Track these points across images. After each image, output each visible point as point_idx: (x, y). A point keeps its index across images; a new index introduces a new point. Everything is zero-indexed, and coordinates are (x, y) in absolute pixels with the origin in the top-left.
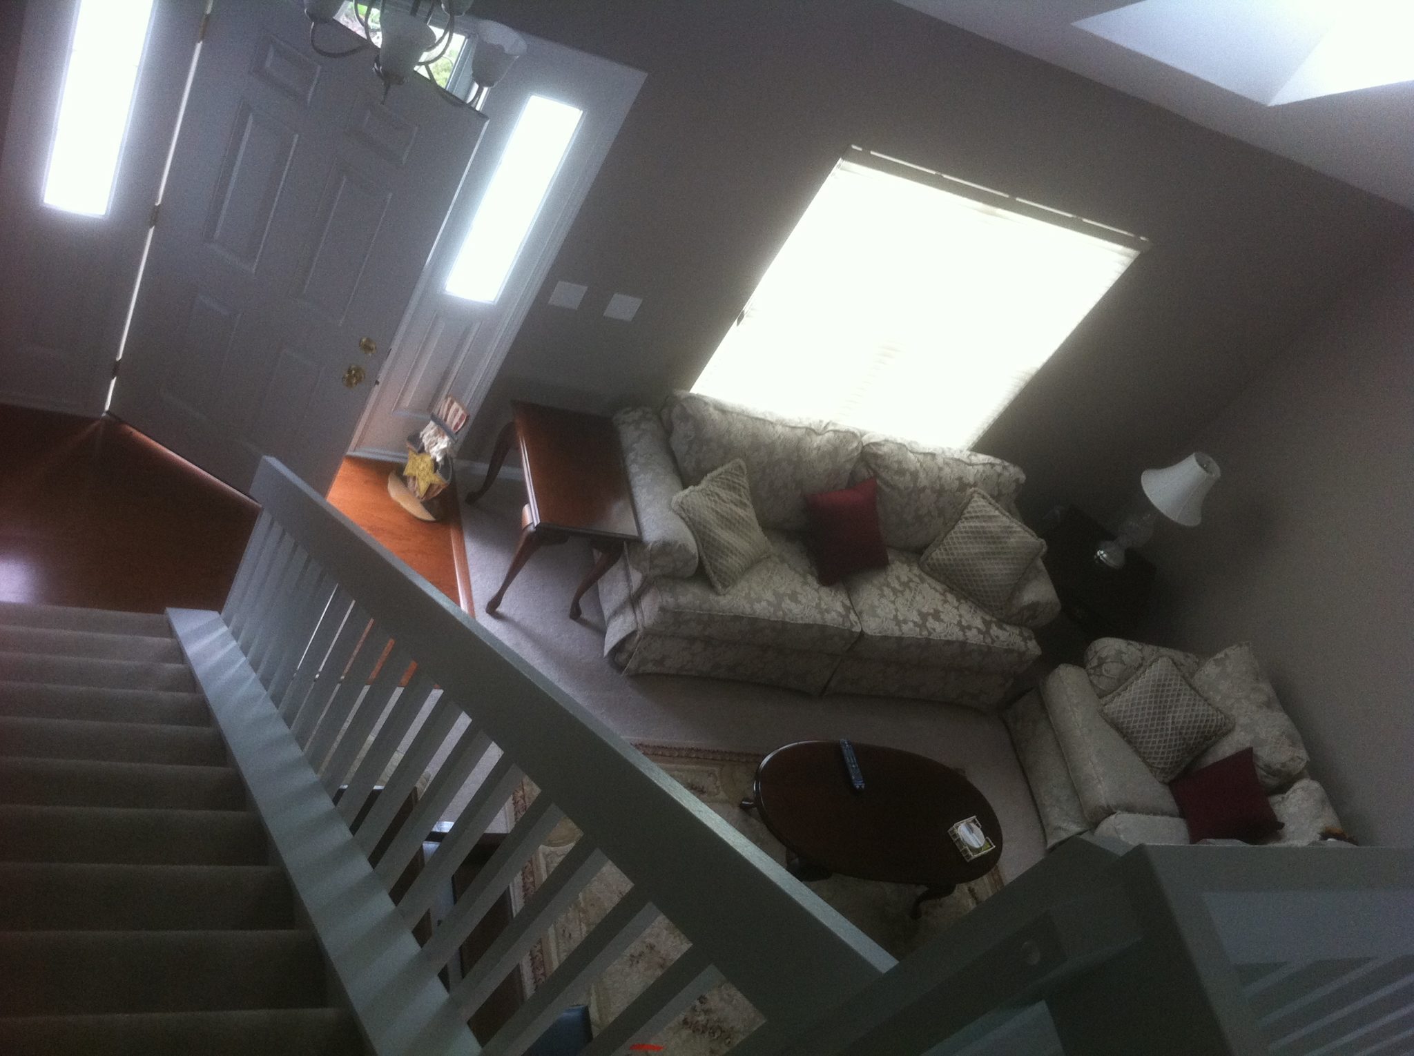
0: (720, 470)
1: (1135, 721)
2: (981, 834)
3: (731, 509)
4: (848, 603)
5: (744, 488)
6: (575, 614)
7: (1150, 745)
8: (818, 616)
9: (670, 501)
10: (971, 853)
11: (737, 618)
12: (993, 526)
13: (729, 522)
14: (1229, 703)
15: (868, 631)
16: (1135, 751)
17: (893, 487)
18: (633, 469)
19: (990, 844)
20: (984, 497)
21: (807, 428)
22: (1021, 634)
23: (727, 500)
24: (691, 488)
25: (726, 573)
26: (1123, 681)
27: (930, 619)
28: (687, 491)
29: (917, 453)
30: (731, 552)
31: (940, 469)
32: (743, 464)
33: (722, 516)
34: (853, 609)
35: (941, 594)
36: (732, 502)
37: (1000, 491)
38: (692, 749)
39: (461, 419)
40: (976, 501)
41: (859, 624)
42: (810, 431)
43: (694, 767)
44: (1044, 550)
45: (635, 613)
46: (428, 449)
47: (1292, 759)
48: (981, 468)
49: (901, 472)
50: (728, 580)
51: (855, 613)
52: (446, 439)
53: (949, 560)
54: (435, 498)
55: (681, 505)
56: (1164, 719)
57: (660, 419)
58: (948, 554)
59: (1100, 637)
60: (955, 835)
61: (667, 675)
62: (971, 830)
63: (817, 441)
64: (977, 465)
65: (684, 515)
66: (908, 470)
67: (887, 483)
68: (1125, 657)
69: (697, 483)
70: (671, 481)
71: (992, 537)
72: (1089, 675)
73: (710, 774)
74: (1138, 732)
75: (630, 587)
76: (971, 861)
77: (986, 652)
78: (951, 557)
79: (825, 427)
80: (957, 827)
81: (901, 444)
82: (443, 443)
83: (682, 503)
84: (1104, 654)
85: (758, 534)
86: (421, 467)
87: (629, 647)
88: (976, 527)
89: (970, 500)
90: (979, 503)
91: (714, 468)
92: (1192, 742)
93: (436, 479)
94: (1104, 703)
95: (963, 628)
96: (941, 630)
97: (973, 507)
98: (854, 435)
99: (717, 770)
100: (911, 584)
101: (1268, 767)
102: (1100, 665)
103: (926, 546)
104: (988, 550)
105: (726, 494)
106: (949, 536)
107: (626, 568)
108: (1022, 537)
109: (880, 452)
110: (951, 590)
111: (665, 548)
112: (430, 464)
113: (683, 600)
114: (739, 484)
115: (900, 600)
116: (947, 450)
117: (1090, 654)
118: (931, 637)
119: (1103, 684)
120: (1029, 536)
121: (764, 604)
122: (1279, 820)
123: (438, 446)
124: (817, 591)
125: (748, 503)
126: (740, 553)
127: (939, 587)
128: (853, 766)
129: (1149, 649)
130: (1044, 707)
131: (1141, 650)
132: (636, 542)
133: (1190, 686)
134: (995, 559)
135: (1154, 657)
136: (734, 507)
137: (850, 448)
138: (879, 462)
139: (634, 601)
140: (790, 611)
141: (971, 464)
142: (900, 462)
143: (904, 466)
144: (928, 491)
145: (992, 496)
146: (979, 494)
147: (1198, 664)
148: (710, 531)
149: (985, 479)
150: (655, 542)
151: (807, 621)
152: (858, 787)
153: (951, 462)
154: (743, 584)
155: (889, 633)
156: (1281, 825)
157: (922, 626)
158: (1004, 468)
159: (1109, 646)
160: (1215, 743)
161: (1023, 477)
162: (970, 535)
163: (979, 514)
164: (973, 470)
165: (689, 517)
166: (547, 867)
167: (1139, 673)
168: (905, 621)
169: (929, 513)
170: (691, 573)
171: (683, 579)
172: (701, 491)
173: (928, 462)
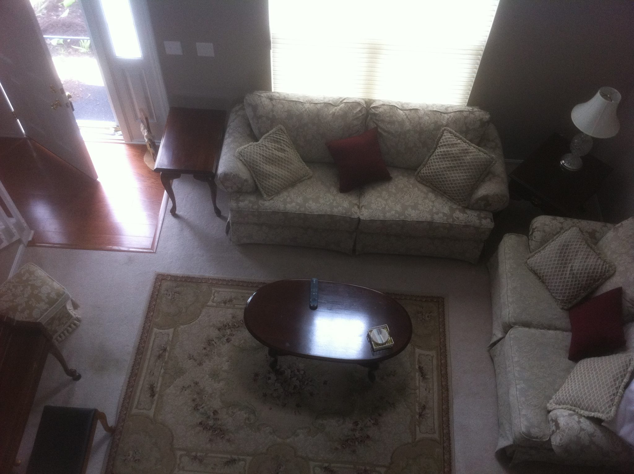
0: (271, 132)
1: (545, 269)
2: (387, 335)
3: (273, 153)
5: (284, 140)
6: (218, 214)
7: (553, 285)
8: (329, 210)
9: (235, 151)
10: (373, 346)
11: (275, 213)
12: (455, 150)
14: (614, 256)
15: (362, 218)
17: (389, 132)
20: (450, 132)
22: (478, 216)
23: (271, 148)
24: (251, 143)
25: (269, 188)
26: (544, 242)
27: (409, 209)
28: (248, 145)
29: (406, 110)
31: (421, 118)
33: (266, 157)
34: (358, 205)
35: (424, 194)
36: (274, 149)
37: (465, 128)
40: (445, 136)
41: (358, 213)
42: (329, 105)
48: (452, 115)
49: (391, 123)
50: (272, 193)
51: (358, 207)
55: (240, 153)
56: (564, 267)
61: (258, 244)
62: (380, 333)
63: (333, 110)
65: (241, 158)
66: (397, 121)
67: (384, 130)
69: (259, 140)
71: (454, 157)
72: (528, 240)
77: (448, 227)
78: (430, 171)
79: (341, 102)
81: (393, 106)
83: (241, 152)
84: (534, 227)
89: (442, 135)
90: (447, 137)
94: (528, 258)
95: (432, 213)
97: (443, 139)
100: (405, 189)
102: (532, 233)
103: (417, 166)
104: (449, 165)
105: (272, 145)
106: (430, 159)
110: (433, 191)
113: (241, 204)
114: (280, 139)
117: (530, 227)
118: (406, 219)
119: (532, 245)
121: (294, 204)
124: (335, 196)
126: (280, 177)
129: (567, 221)
131: (562, 223)
134: (456, 170)
135: (568, 227)
140: (311, 207)
142: (391, 116)
143: (395, 118)
144: (412, 133)
146: (448, 131)
152: (312, 305)
153: (430, 113)
155: (376, 218)
157: (402, 213)
159: (540, 221)
160: (602, 283)
161: (487, 117)
162: (442, 156)
163: (446, 143)
164: (447, 116)
165: (244, 160)
166: (155, 339)
167: (555, 237)
168: (390, 210)
169: (416, 146)
170: (250, 189)
171: (247, 193)
172: (256, 145)
173: (412, 115)
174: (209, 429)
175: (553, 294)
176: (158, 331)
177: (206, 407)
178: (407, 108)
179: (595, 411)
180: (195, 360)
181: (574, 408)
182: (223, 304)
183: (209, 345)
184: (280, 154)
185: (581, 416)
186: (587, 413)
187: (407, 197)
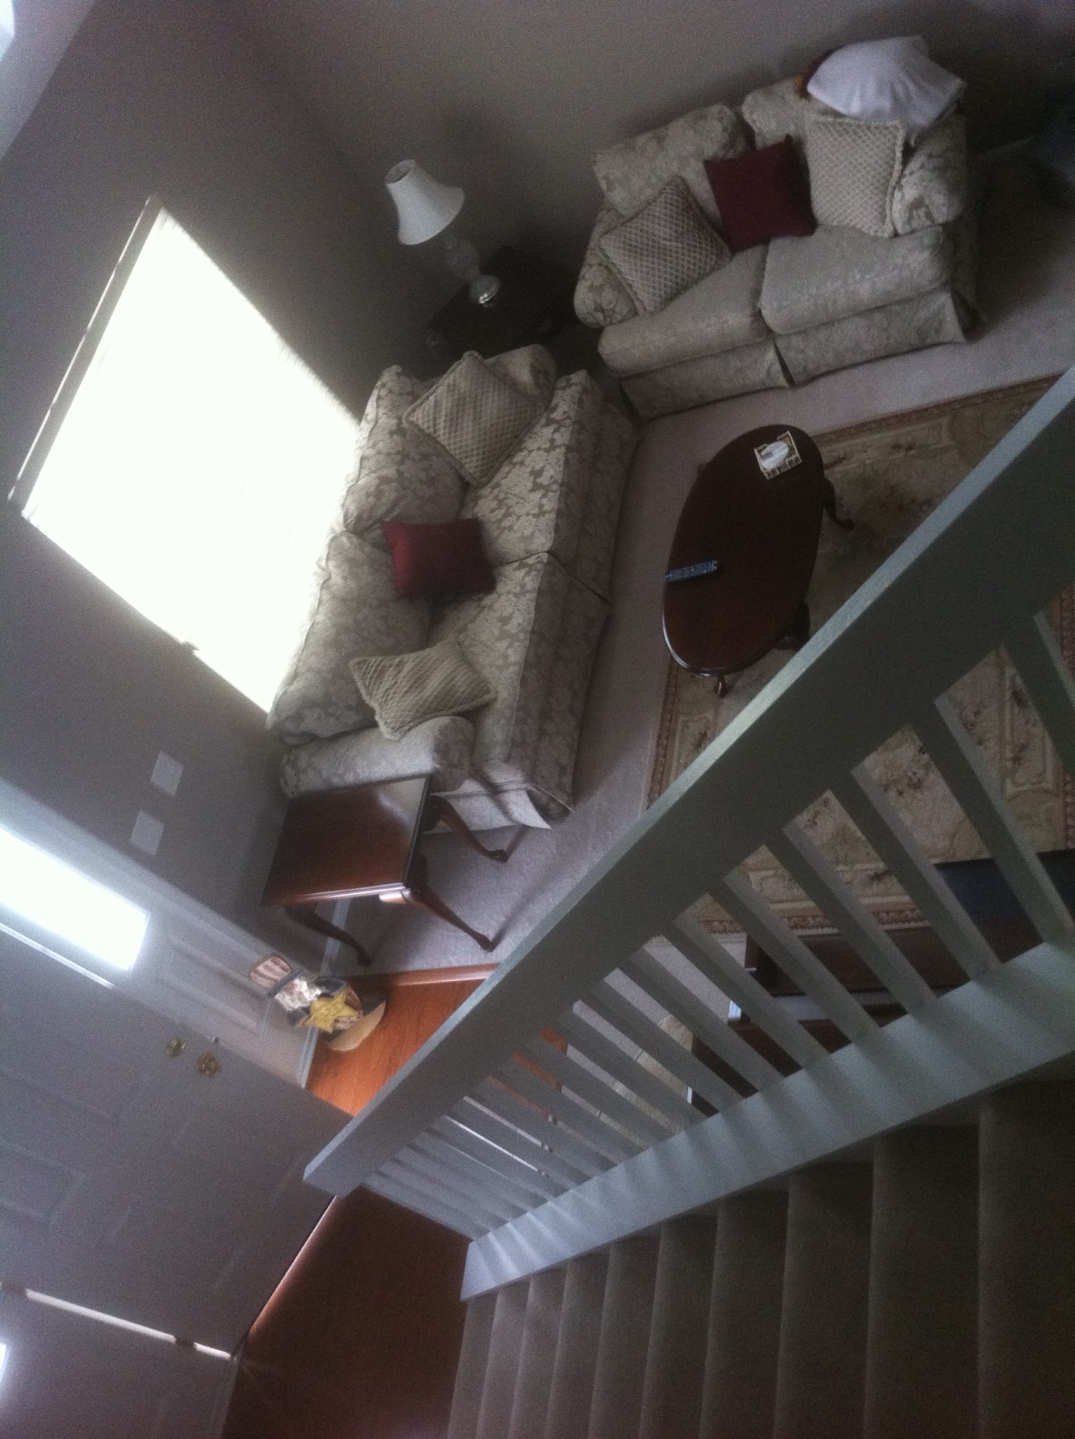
0: (359, 684)
1: (665, 279)
2: (773, 445)
3: (404, 677)
4: (516, 565)
5: (381, 662)
6: (502, 856)
7: (692, 266)
8: (528, 596)
9: (390, 741)
10: (793, 457)
11: (523, 681)
12: (446, 405)
13: (419, 680)
14: (654, 180)
15: (548, 545)
16: (696, 284)
17: (395, 504)
18: (350, 778)
19: (785, 437)
20: (414, 411)
21: (321, 590)
22: (564, 389)
23: (393, 681)
24: (377, 718)
25: (473, 689)
26: (620, 287)
27: (539, 480)
28: (381, 723)
29: (359, 475)
30: (451, 681)
31: (379, 453)
32: (355, 660)
33: (411, 687)
34: (523, 559)
35: (514, 467)
36: (397, 675)
37: (408, 394)
38: (658, 742)
39: (276, 963)
40: (417, 419)
41: (539, 555)
42: (325, 585)
43: (677, 741)
44: (476, 354)
45: (507, 791)
46: (306, 1002)
47: (720, 119)
48: (381, 411)
49: (378, 494)
50: (481, 687)
51: (526, 558)
52: (297, 981)
53: (478, 454)
54: (361, 1000)
55: (395, 730)
56: (665, 249)
57: (297, 746)
58: (472, 456)
59: (572, 305)
60: (773, 471)
61: (577, 762)
62: (769, 455)
63: (337, 579)
64: (377, 414)
65: (406, 728)
66: (377, 487)
67: (389, 511)
68: (597, 283)
69: (372, 711)
70: (369, 737)
71: (458, 405)
72: (611, 323)
73: (685, 725)
74: (677, 277)
75: (477, 795)
76: (801, 458)
77: (580, 426)
78: (475, 452)
79: (322, 569)
80: (765, 469)
81: (348, 491)
82: (301, 985)
83: (393, 728)
84: (591, 305)
85: (432, 652)
86: (326, 1013)
87: (544, 800)
88: (445, 421)
89: (416, 425)
90: (420, 416)
91: (357, 691)
92: (692, 223)
93: (340, 997)
94: (643, 311)
95: (553, 447)
96: (552, 470)
97: (423, 423)
98: (333, 539)
99: (682, 718)
100: (502, 496)
101: (725, 147)
102: (603, 311)
103: (461, 478)
104: (471, 412)
105: (387, 681)
106: (452, 452)
107: (457, 797)
108: (461, 375)
109: (355, 514)
110: (510, 456)
111: (441, 749)
112: (323, 1002)
113: (499, 736)
114: (378, 666)
115: (517, 509)
116: (358, 445)
117: (590, 320)
118: (560, 481)
119: (622, 309)
120: (460, 367)
121: (510, 652)
122: (782, 139)
123: (304, 992)
124: (499, 595)
125: (397, 660)
126: (453, 672)
127: (506, 469)
128: (693, 570)
129: (591, 259)
130: (642, 374)
131: (591, 266)
132: (432, 782)
133: (632, 218)
134: (481, 406)
135: (600, 254)
136: (402, 674)
137: (348, 545)
138: (365, 516)
139: (494, 791)
140: (520, 625)
141: (376, 421)
142: (368, 495)
143: (372, 490)
144: (402, 468)
145: (413, 402)
146: (409, 415)
147: (609, 210)
148: (426, 701)
149: (394, 408)
150: (434, 759)
151: (532, 609)
152: (715, 568)
153: (372, 442)
154: (487, 672)
155: (552, 524)
156: (788, 138)
158: (383, 385)
159: (583, 299)
160: (695, 200)
161: (395, 368)
162: (453, 429)
163: (431, 417)
164: (383, 419)
165: (410, 722)
167: (614, 270)
168: (541, 506)
169: (426, 470)
170: (470, 726)
171: (476, 735)
172: (382, 708)
173: (370, 464)
175: (707, 271)
178: (357, 473)
179: (894, 152)
181: (890, 189)
184: (408, 667)
185: (902, 176)
186: (898, 166)
187: (516, 490)
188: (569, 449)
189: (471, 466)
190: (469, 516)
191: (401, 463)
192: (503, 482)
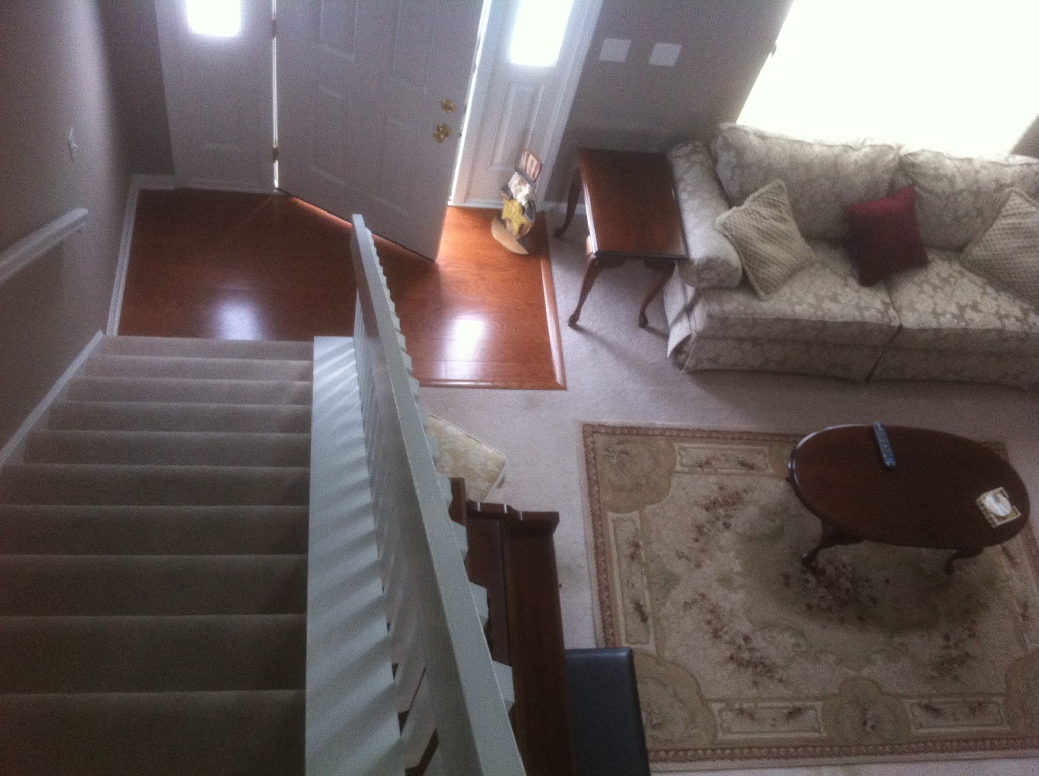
0: (762, 190)
2: (1008, 503)
3: (772, 225)
4: (888, 300)
5: (784, 204)
6: (643, 323)
8: (857, 314)
9: (714, 222)
10: (996, 520)
12: (1029, 222)
13: (768, 236)
15: (906, 325)
17: (931, 192)
18: (684, 196)
20: (1021, 195)
21: (843, 145)
23: (767, 217)
24: (734, 209)
25: (767, 281)
27: (969, 311)
28: (729, 212)
30: (773, 262)
31: (977, 172)
32: (782, 183)
33: (763, 232)
34: (893, 306)
35: (980, 287)
36: (773, 218)
38: (745, 432)
39: (536, 169)
40: (1013, 200)
41: (898, 319)
42: (847, 148)
43: (745, 447)
45: (689, 320)
46: (516, 196)
48: (1018, 169)
49: (938, 178)
50: (771, 287)
51: (895, 309)
52: (528, 186)
53: (988, 255)
54: (526, 235)
55: (724, 225)
57: (709, 149)
58: (986, 251)
60: (983, 505)
61: (723, 371)
62: (997, 500)
63: (854, 156)
64: (1014, 165)
65: (727, 234)
66: (945, 175)
67: (925, 189)
69: (741, 204)
70: (717, 204)
71: (1030, 232)
73: (760, 453)
75: (685, 297)
76: (996, 527)
78: (990, 253)
79: (863, 143)
80: (984, 498)
81: (937, 152)
82: (526, 190)
83: (725, 222)
85: (799, 244)
86: (513, 211)
87: (686, 348)
88: (1013, 224)
89: (1007, 200)
90: (1016, 202)
91: (756, 189)
93: (524, 219)
95: (1001, 317)
96: (977, 320)
97: (1009, 206)
98: (891, 147)
99: (766, 449)
100: (952, 280)
103: (966, 244)
104: (1026, 244)
105: (767, 211)
106: (987, 234)
107: (682, 283)
109: (916, 162)
110: (991, 283)
111: (709, 264)
112: (518, 208)
113: (728, 307)
114: (779, 202)
115: (940, 294)
116: (984, 155)
118: (969, 327)
123: (521, 192)
124: (857, 291)
125: (788, 217)
126: (781, 263)
127: (979, 281)
128: (885, 446)
132: (684, 260)
134: (1032, 252)
136: (774, 222)
137: (887, 160)
138: (917, 170)
139: (688, 310)
140: (830, 311)
141: (1008, 166)
142: (936, 169)
143: (941, 171)
144: (966, 194)
145: (1029, 193)
146: (1016, 193)
148: (752, 245)
149: (1023, 179)
150: (700, 259)
151: (846, 319)
152: (889, 464)
153: (988, 165)
154: (786, 290)
155: (927, 326)
157: (961, 317)
162: (1008, 231)
163: (1016, 211)
164: (1012, 170)
165: (732, 235)
166: (615, 530)
168: (944, 314)
169: (967, 214)
170: (736, 283)
171: (729, 289)
172: (743, 211)
173: (966, 167)
174: (747, 667)
176: (616, 516)
177: (730, 633)
178: (957, 157)
180: (689, 560)
182: (699, 469)
183: (701, 534)
184: (781, 226)
187: (958, 292)
188: (1001, 331)
189: (977, 252)
190: (930, 257)
191: (971, 192)
192: (966, 280)
